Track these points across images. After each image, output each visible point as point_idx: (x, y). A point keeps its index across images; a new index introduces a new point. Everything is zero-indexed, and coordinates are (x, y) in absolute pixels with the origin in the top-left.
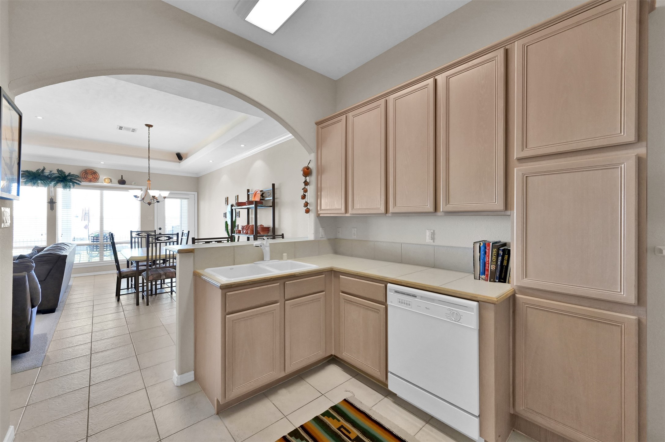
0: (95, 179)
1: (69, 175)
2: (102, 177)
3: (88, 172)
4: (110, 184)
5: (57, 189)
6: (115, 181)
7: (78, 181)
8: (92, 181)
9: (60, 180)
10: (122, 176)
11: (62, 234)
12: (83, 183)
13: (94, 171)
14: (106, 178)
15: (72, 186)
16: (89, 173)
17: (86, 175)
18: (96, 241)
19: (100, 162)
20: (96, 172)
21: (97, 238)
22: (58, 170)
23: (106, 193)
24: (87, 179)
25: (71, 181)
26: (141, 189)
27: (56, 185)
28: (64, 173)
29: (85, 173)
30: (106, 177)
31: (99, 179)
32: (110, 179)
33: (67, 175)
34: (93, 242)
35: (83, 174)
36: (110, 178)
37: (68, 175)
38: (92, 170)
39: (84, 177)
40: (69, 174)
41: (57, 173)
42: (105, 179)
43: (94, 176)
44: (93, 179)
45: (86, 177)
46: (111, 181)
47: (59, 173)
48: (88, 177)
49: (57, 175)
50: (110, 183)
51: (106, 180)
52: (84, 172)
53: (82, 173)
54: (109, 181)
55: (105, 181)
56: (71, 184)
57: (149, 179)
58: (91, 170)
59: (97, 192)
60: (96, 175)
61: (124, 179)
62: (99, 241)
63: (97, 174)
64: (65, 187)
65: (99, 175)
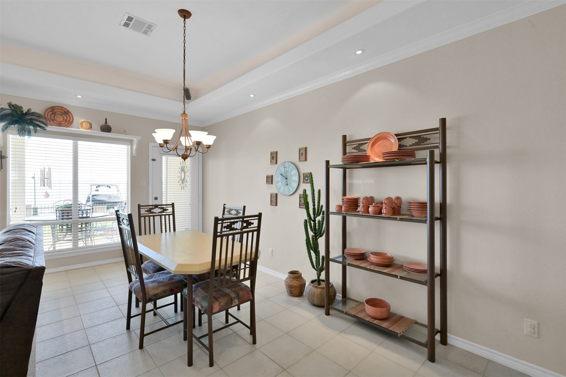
0: (67, 123)
1: (28, 113)
2: (78, 120)
3: (55, 110)
4: (89, 132)
5: (8, 135)
6: (97, 127)
7: (43, 123)
8: (62, 125)
9: (14, 119)
10: (106, 119)
11: (16, 209)
12: (50, 128)
13: (66, 111)
14: (84, 122)
15: (33, 132)
16: (58, 113)
17: (54, 115)
18: (66, 217)
19: (76, 96)
20: (68, 111)
21: (68, 213)
22: (10, 105)
23: (82, 144)
24: (55, 122)
25: (31, 122)
26: (130, 142)
27: (7, 128)
28: (21, 108)
29: (51, 113)
30: (83, 120)
31: (72, 122)
32: (89, 123)
33: (24, 112)
34: (63, 219)
35: (49, 114)
36: (89, 121)
37: (26, 113)
38: (63, 109)
39: (50, 118)
40: (28, 110)
41: (9, 108)
42: (82, 123)
43: (65, 118)
44: (64, 122)
45: (53, 118)
46: (91, 127)
47: (11, 109)
48: (56, 119)
49: (9, 111)
50: (89, 129)
51: (84, 125)
52: (50, 111)
53: (47, 112)
54: (89, 126)
55: (82, 125)
56: (31, 127)
57: (184, 112)
58: (60, 108)
59: (69, 143)
60: (67, 115)
61: (108, 124)
62: (71, 218)
63: (70, 115)
64: (22, 132)
65: (74, 117)
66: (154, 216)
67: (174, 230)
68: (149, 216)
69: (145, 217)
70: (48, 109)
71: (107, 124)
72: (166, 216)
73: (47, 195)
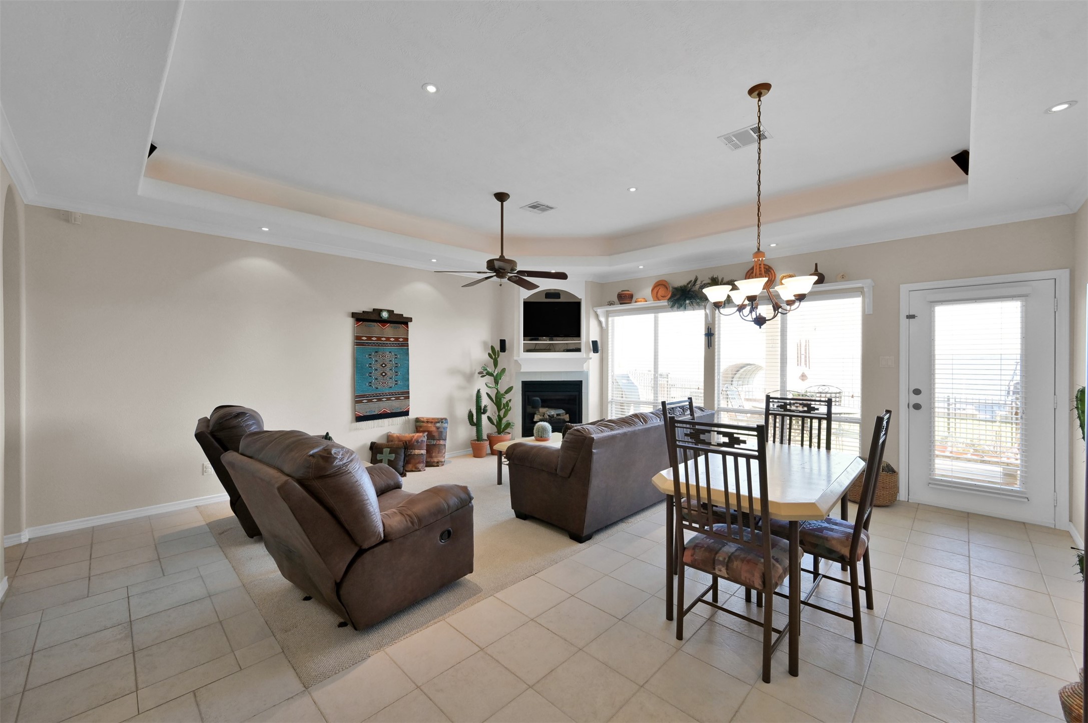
10: (816, 264)
13: (768, 266)
19: (770, 245)
20: (771, 268)
22: (713, 277)
26: (859, 291)
30: (784, 275)
57: (759, 249)
60: (770, 273)
61: (820, 270)
63: (772, 272)
65: (776, 273)
66: (791, 417)
67: (828, 447)
68: (783, 416)
69: (775, 415)
70: (748, 272)
71: (817, 271)
72: (814, 421)
73: (803, 377)
